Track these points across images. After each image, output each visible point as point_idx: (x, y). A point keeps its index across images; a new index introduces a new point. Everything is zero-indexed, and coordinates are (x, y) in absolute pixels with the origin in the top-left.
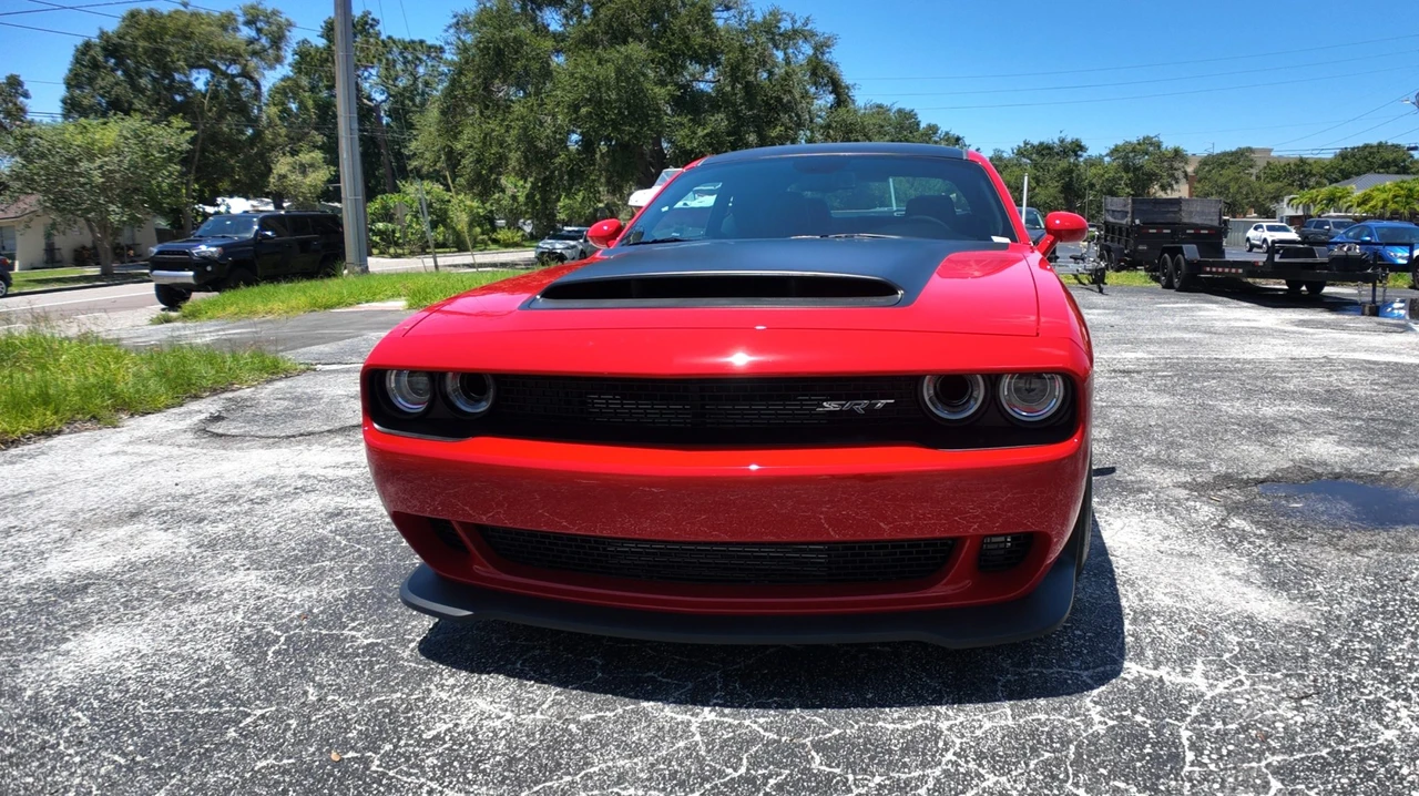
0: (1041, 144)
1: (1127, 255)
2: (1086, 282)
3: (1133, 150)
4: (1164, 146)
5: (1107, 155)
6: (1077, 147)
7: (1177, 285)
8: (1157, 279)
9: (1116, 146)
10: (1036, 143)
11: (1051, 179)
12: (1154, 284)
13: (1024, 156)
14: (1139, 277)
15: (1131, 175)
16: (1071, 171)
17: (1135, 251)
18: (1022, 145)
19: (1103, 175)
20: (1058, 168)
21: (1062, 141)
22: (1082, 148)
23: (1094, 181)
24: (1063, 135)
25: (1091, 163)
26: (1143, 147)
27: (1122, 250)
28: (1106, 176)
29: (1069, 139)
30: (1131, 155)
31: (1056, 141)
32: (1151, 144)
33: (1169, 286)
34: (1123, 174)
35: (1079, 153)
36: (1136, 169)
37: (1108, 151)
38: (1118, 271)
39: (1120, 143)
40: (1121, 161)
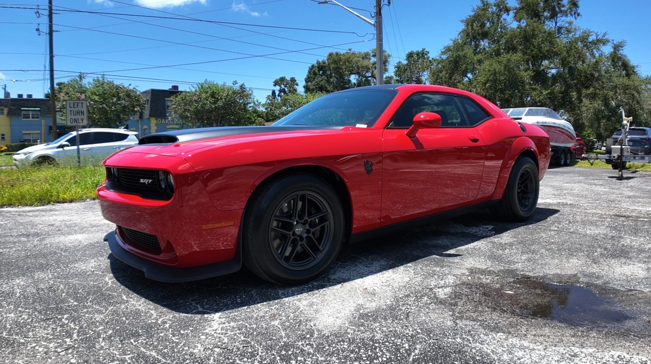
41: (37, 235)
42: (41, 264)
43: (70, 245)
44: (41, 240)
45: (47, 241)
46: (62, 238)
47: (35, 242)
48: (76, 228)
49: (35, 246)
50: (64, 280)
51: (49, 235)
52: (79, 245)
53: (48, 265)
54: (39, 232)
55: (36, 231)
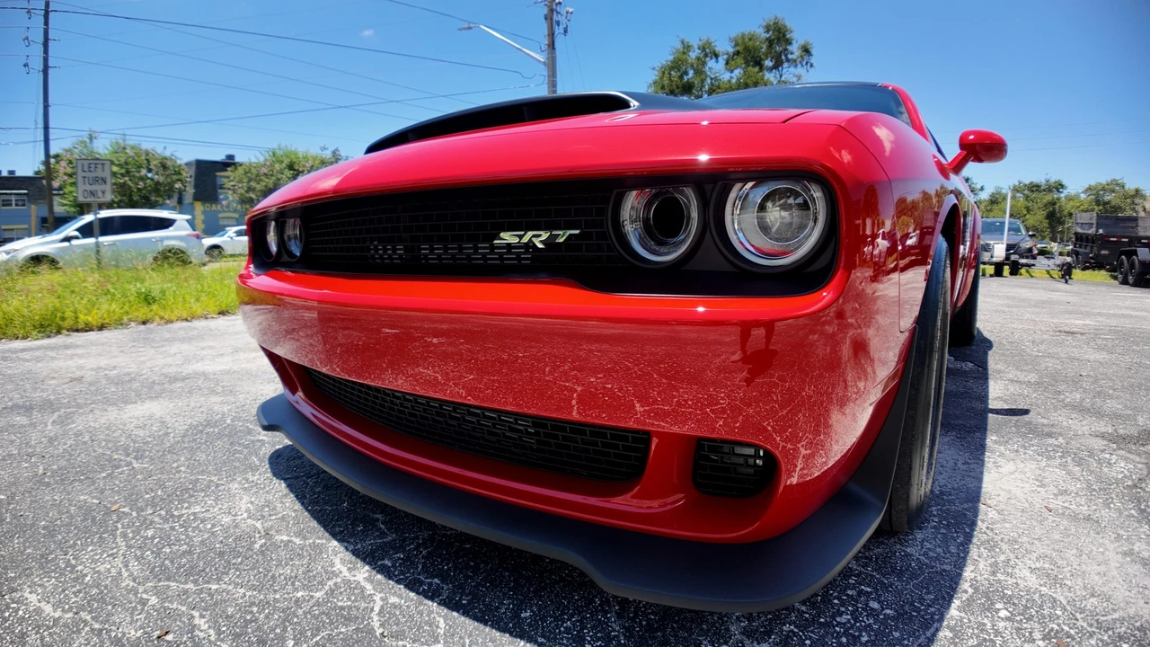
0: (1032, 183)
1: (1091, 258)
2: (1057, 277)
3: (1103, 189)
4: (1127, 187)
5: (1083, 192)
6: (1059, 186)
7: (1131, 282)
8: (1115, 278)
9: (1090, 186)
10: (1027, 182)
11: (1039, 208)
12: (1112, 281)
13: (1018, 191)
14: (1102, 275)
15: (1101, 208)
16: (1055, 204)
17: (1097, 256)
18: (1017, 184)
19: (1079, 207)
20: (1045, 201)
21: (1048, 181)
22: (1062, 186)
23: (1072, 211)
24: (1048, 177)
25: (1069, 198)
26: (1110, 187)
27: (1088, 254)
28: (1082, 207)
29: (1053, 180)
30: (1101, 192)
31: (1044, 182)
32: (1117, 185)
33: (1125, 282)
34: (1095, 207)
35: (1061, 190)
36: (1106, 203)
37: (1083, 189)
38: (1083, 269)
39: (1093, 183)
40: (1093, 197)
41: (49, 406)
42: (87, 511)
43: (141, 433)
44: (63, 421)
45: (79, 424)
46: (112, 415)
47: (50, 427)
48: (136, 385)
49: (51, 440)
50: (190, 586)
51: (79, 406)
52: (167, 434)
53: (109, 512)
54: (52, 397)
55: (45, 395)
